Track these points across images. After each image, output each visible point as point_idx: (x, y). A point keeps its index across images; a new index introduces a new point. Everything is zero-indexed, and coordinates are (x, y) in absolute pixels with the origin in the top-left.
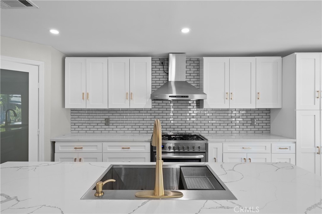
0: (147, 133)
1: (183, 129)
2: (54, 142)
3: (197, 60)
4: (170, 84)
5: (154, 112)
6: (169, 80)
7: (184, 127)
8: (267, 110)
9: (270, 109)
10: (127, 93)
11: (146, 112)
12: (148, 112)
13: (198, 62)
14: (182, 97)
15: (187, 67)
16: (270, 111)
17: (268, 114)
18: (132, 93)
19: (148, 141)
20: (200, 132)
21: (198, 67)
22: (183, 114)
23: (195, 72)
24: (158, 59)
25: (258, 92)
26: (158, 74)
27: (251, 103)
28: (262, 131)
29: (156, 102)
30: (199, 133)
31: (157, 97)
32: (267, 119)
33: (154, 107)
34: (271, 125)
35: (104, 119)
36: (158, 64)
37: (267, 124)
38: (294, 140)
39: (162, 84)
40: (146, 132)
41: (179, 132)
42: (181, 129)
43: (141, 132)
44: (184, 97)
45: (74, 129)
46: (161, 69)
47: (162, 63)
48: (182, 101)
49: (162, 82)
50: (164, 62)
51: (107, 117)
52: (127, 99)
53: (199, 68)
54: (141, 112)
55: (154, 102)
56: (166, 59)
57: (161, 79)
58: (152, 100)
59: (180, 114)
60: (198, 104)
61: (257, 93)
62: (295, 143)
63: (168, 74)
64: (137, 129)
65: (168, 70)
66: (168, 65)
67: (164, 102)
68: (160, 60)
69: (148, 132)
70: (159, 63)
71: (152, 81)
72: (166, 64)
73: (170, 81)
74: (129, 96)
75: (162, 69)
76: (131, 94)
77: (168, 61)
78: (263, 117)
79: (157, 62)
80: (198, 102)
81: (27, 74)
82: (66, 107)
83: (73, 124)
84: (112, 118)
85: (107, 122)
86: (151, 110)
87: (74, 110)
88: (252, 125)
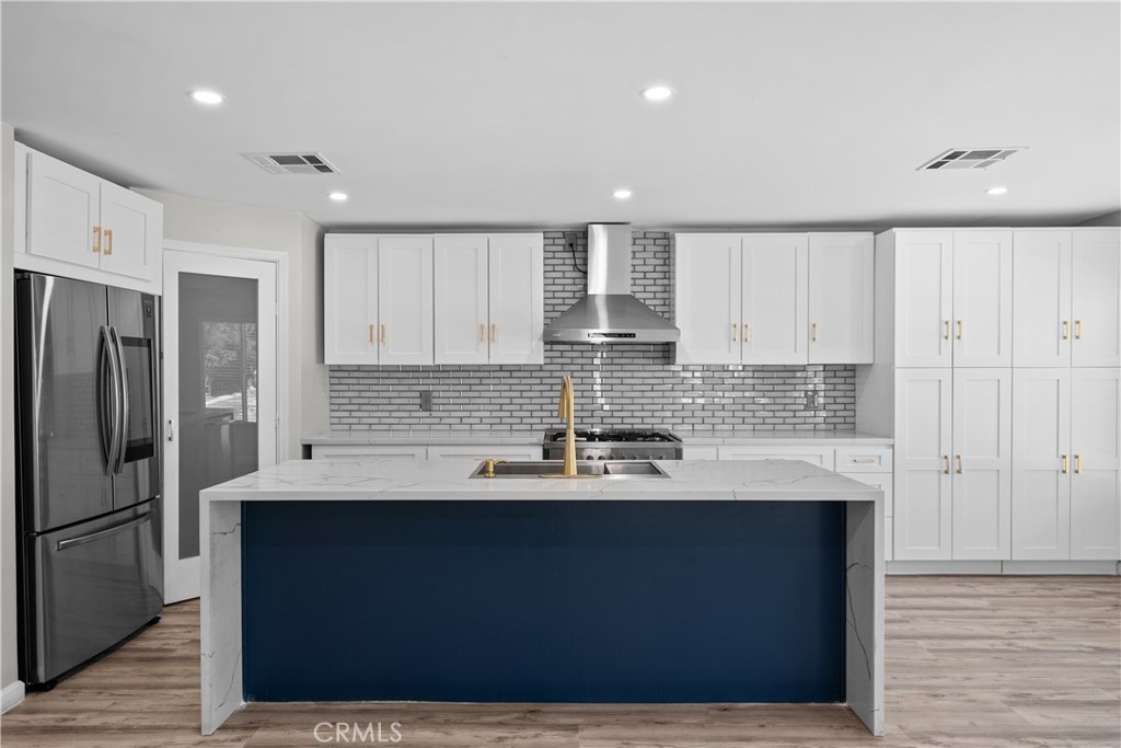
0: (531, 430)
1: (626, 421)
2: (310, 446)
3: (662, 236)
4: (594, 302)
5: (548, 374)
6: (590, 292)
7: (629, 414)
8: (846, 367)
9: (854, 365)
10: (482, 327)
11: (528, 374)
12: (535, 374)
13: (665, 242)
14: (620, 335)
15: (637, 255)
16: (854, 370)
17: (848, 381)
18: (493, 326)
19: (537, 444)
20: (670, 427)
21: (666, 255)
22: (625, 381)
23: (658, 269)
24: (561, 235)
25: (812, 322)
26: (560, 275)
27: (796, 351)
28: (833, 426)
29: (555, 347)
30: (667, 430)
31: (560, 336)
32: (848, 394)
33: (549, 361)
34: (858, 408)
35: (418, 394)
36: (561, 248)
37: (848, 407)
38: (890, 441)
39: (574, 302)
40: (528, 427)
41: (615, 427)
42: (619, 421)
43: (515, 427)
44: (626, 335)
45: (336, 421)
46: (567, 262)
47: (571, 245)
48: (621, 346)
49: (571, 295)
50: (576, 242)
51: (425, 388)
52: (482, 340)
53: (669, 258)
54: (515, 374)
55: (548, 347)
56: (581, 235)
57: (567, 288)
58: (546, 343)
59: (619, 381)
60: (666, 354)
61: (811, 326)
62: (893, 446)
63: (586, 273)
64: (504, 420)
65: (585, 264)
66: (585, 250)
67: (575, 347)
68: (564, 237)
69: (534, 427)
70: (564, 246)
71: (545, 291)
72: (580, 248)
73: (594, 296)
74: (488, 333)
75: (571, 262)
76: (491, 329)
77: (587, 238)
78: (838, 387)
79: (557, 242)
80: (666, 348)
81: (254, 282)
82: (327, 362)
83: (334, 407)
84: (439, 391)
85: (426, 402)
86: (541, 368)
87: (338, 369)
88: (807, 408)
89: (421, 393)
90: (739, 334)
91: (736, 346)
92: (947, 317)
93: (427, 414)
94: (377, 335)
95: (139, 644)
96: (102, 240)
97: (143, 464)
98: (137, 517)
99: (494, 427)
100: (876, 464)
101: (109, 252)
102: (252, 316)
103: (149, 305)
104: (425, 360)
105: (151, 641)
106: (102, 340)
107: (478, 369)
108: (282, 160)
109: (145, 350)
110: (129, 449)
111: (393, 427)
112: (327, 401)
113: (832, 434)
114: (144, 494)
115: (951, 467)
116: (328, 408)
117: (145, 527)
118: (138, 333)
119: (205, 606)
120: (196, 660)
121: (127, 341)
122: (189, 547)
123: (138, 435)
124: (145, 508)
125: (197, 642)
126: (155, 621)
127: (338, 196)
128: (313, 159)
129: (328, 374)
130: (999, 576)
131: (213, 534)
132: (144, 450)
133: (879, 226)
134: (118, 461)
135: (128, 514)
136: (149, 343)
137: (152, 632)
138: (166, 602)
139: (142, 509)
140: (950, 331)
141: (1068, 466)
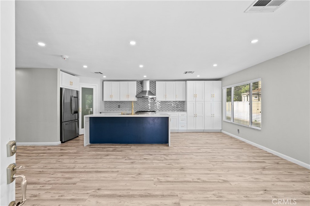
2: (101, 113)
3: (154, 82)
6: (143, 90)
8: (183, 102)
10: (127, 95)
11: (134, 102)
14: (147, 97)
18: (129, 95)
21: (155, 85)
23: (154, 87)
24: (139, 82)
26: (139, 87)
27: (174, 99)
28: (181, 110)
31: (138, 97)
32: (183, 105)
36: (139, 84)
37: (183, 107)
39: (141, 92)
45: (105, 109)
52: (127, 97)
57: (140, 89)
58: (136, 98)
61: (176, 95)
62: (187, 113)
63: (143, 87)
71: (137, 90)
72: (142, 84)
75: (141, 86)
77: (143, 82)
78: (181, 104)
81: (93, 89)
82: (104, 100)
84: (121, 105)
86: (136, 101)
87: (106, 101)
88: (177, 107)
89: (119, 105)
90: (165, 96)
91: (165, 98)
92: (195, 94)
93: (119, 108)
94: (111, 96)
95: (76, 139)
96: (71, 83)
97: (76, 114)
98: (75, 121)
100: (184, 115)
101: (72, 85)
102: (92, 94)
103: (77, 92)
104: (119, 100)
105: (77, 138)
106: (71, 97)
107: (127, 102)
108: (96, 73)
109: (77, 98)
110: (74, 112)
111: (114, 110)
112: (104, 106)
114: (76, 119)
115: (195, 116)
116: (104, 107)
117: (77, 123)
118: (76, 96)
119: (84, 135)
120: (84, 140)
121: (74, 97)
122: (83, 127)
123: (76, 110)
124: (77, 120)
125: (83, 139)
126: (78, 137)
127: (104, 77)
128: (100, 73)
129: (104, 102)
130: (203, 132)
131: (86, 121)
132: (77, 112)
133: (186, 80)
134: (73, 113)
135: (74, 121)
136: (77, 97)
137: (78, 138)
138: (80, 134)
139: (76, 120)
140: (195, 96)
141: (213, 116)
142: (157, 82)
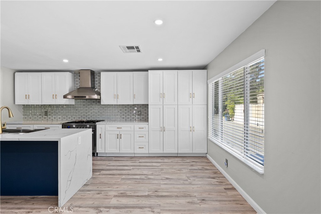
6: (81, 87)
10: (53, 95)
14: (82, 97)
19: (60, 124)
24: (79, 73)
27: (130, 101)
28: (145, 119)
35: (44, 112)
38: (148, 123)
39: (78, 87)
45: (24, 118)
51: (46, 110)
52: (53, 98)
61: (134, 95)
74: (55, 97)
76: (56, 95)
82: (16, 104)
83: (24, 115)
84: (49, 111)
85: (46, 113)
86: (74, 105)
87: (25, 106)
90: (117, 97)
91: (116, 99)
92: (161, 92)
93: (46, 116)
99: (63, 120)
100: (144, 129)
111: (38, 120)
113: (140, 121)
115: (163, 129)
116: (22, 115)
129: (22, 107)
140: (163, 96)
141: (192, 130)
142: (102, 73)
